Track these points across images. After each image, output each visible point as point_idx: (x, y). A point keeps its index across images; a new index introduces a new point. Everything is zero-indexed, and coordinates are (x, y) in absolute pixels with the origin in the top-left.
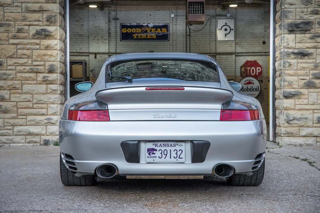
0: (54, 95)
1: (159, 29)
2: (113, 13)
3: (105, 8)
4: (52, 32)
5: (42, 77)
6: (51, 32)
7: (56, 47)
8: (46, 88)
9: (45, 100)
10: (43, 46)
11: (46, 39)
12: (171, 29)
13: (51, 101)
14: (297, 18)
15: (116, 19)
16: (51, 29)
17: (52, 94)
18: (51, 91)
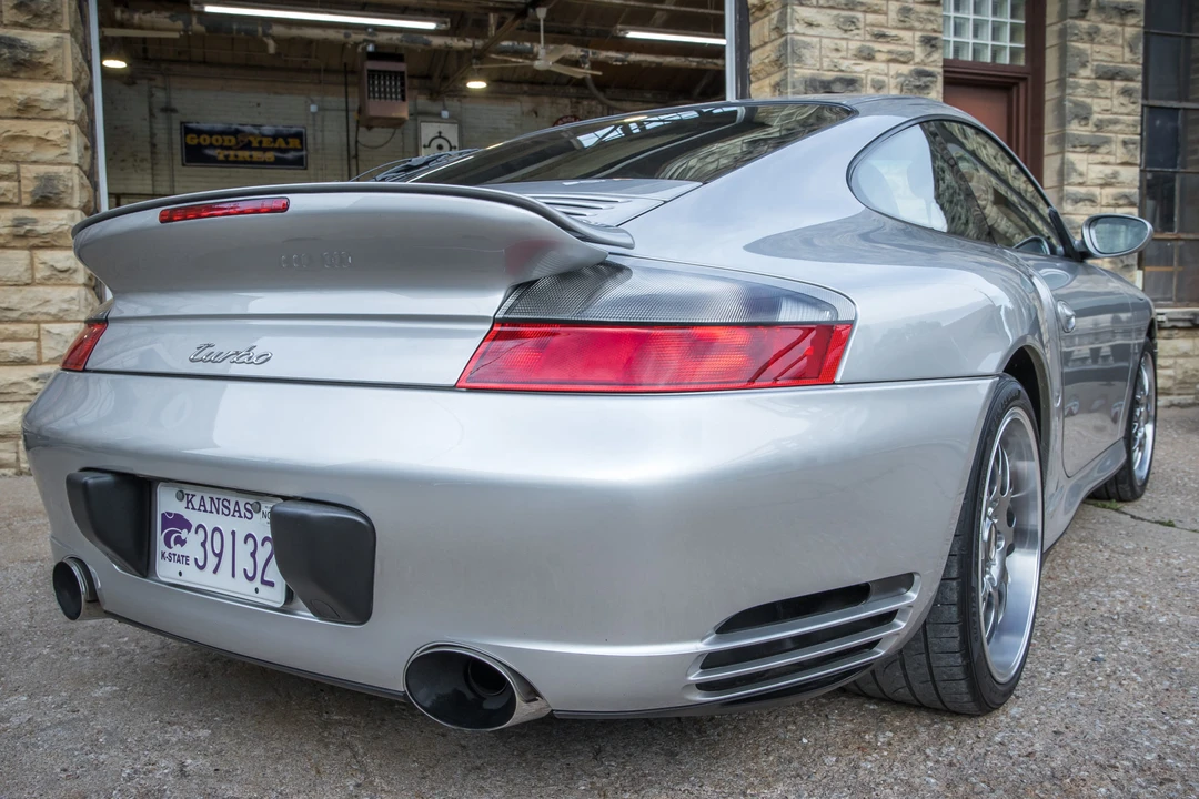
0: (62, 289)
1: (280, 140)
2: (160, 96)
3: (138, 82)
4: (44, 52)
5: (10, 223)
6: (38, 52)
7: (62, 111)
8: (27, 262)
9: (29, 307)
10: (9, 105)
11: (18, 78)
12: (310, 140)
13: (53, 310)
14: (825, 65)
15: (168, 110)
16: (38, 38)
17: (55, 285)
18: (48, 273)
